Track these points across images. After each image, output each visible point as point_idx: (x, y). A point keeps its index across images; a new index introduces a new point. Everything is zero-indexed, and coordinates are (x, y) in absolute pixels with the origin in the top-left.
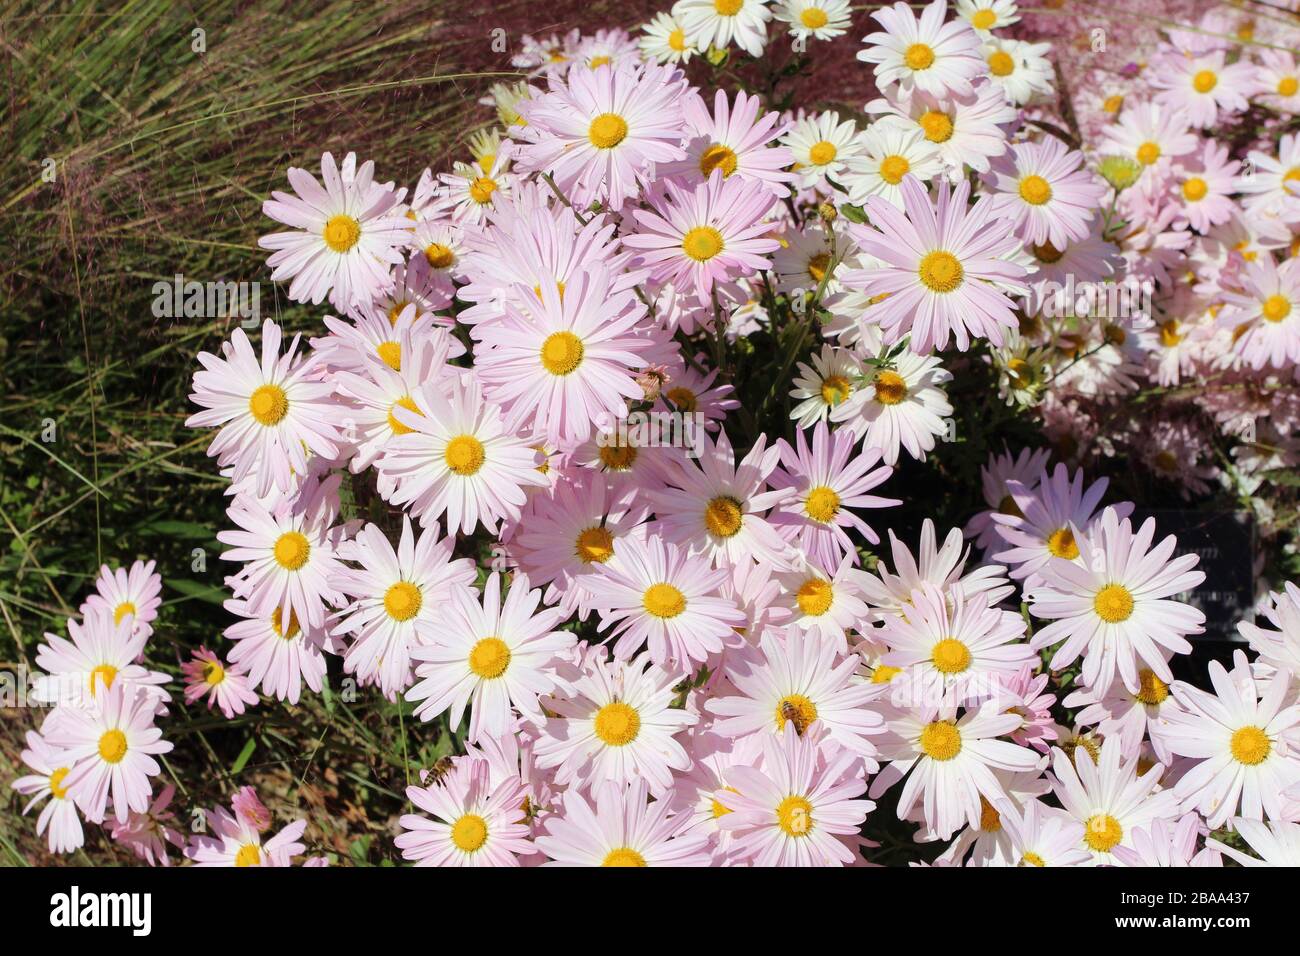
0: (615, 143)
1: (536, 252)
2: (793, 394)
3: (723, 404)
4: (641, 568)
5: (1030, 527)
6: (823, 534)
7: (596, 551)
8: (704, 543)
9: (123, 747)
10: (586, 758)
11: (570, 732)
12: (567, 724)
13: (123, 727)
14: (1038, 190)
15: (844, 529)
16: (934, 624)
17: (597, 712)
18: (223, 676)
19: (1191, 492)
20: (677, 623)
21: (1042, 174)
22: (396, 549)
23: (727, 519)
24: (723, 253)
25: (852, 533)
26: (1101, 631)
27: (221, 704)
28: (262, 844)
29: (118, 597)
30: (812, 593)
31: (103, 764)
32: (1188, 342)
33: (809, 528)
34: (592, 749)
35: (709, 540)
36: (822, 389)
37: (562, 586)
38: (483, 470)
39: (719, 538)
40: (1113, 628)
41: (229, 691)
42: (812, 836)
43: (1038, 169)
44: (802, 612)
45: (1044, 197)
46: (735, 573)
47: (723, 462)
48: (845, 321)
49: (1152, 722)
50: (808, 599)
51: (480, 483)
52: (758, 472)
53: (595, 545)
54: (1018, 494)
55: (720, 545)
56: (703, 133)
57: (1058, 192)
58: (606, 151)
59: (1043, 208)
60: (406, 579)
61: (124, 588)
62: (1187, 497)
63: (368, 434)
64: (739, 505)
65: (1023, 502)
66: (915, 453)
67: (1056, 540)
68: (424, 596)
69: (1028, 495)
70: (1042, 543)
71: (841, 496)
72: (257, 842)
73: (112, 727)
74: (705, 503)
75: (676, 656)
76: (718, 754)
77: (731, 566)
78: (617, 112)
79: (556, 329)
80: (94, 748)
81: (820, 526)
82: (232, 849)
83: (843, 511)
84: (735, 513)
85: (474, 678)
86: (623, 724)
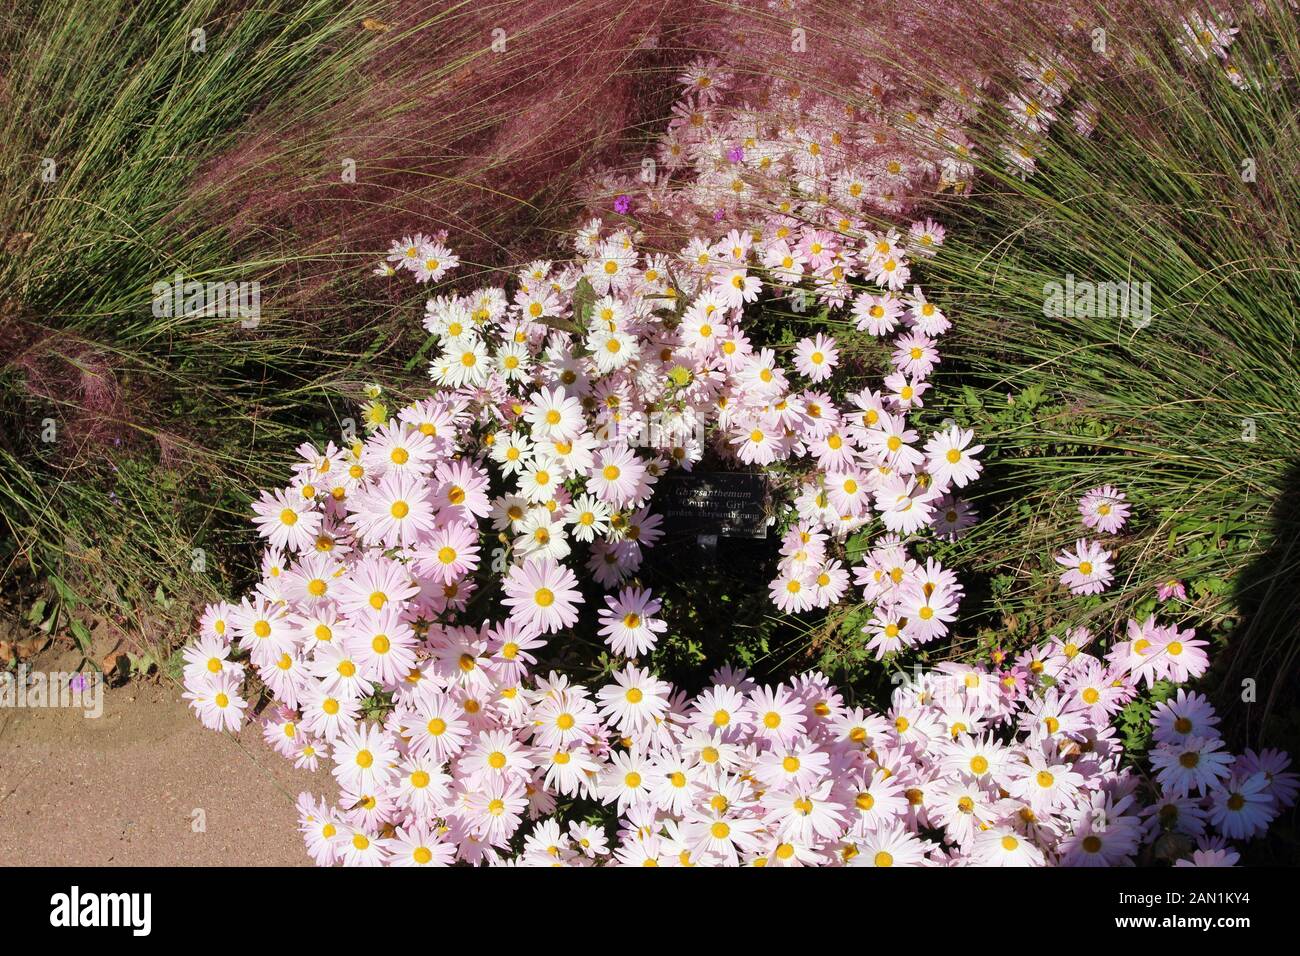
1: (369, 580)
3: (469, 588)
4: (426, 709)
5: (616, 615)
6: (511, 665)
7: (413, 679)
8: (459, 673)
9: (226, 702)
10: (408, 796)
11: (402, 784)
12: (399, 780)
13: (225, 692)
15: (521, 661)
16: (558, 709)
17: (411, 775)
20: (442, 738)
21: (615, 464)
24: (456, 559)
25: (525, 662)
26: (629, 707)
29: (215, 617)
31: (219, 708)
33: (505, 664)
34: (410, 791)
35: (461, 672)
38: (355, 675)
39: (465, 672)
40: (633, 706)
42: (504, 814)
46: (473, 688)
48: (523, 551)
49: (654, 734)
51: (354, 680)
52: (478, 651)
55: (465, 674)
58: (400, 520)
59: (615, 481)
61: (218, 616)
63: (307, 639)
64: (471, 660)
67: (628, 620)
68: (340, 705)
70: (621, 622)
71: (519, 646)
73: (220, 692)
74: (457, 657)
75: (442, 756)
76: (462, 780)
77: (471, 684)
78: (403, 499)
79: (378, 632)
80: (214, 700)
81: (509, 661)
82: (283, 726)
83: (521, 652)
84: (470, 663)
85: (359, 767)
86: (423, 779)
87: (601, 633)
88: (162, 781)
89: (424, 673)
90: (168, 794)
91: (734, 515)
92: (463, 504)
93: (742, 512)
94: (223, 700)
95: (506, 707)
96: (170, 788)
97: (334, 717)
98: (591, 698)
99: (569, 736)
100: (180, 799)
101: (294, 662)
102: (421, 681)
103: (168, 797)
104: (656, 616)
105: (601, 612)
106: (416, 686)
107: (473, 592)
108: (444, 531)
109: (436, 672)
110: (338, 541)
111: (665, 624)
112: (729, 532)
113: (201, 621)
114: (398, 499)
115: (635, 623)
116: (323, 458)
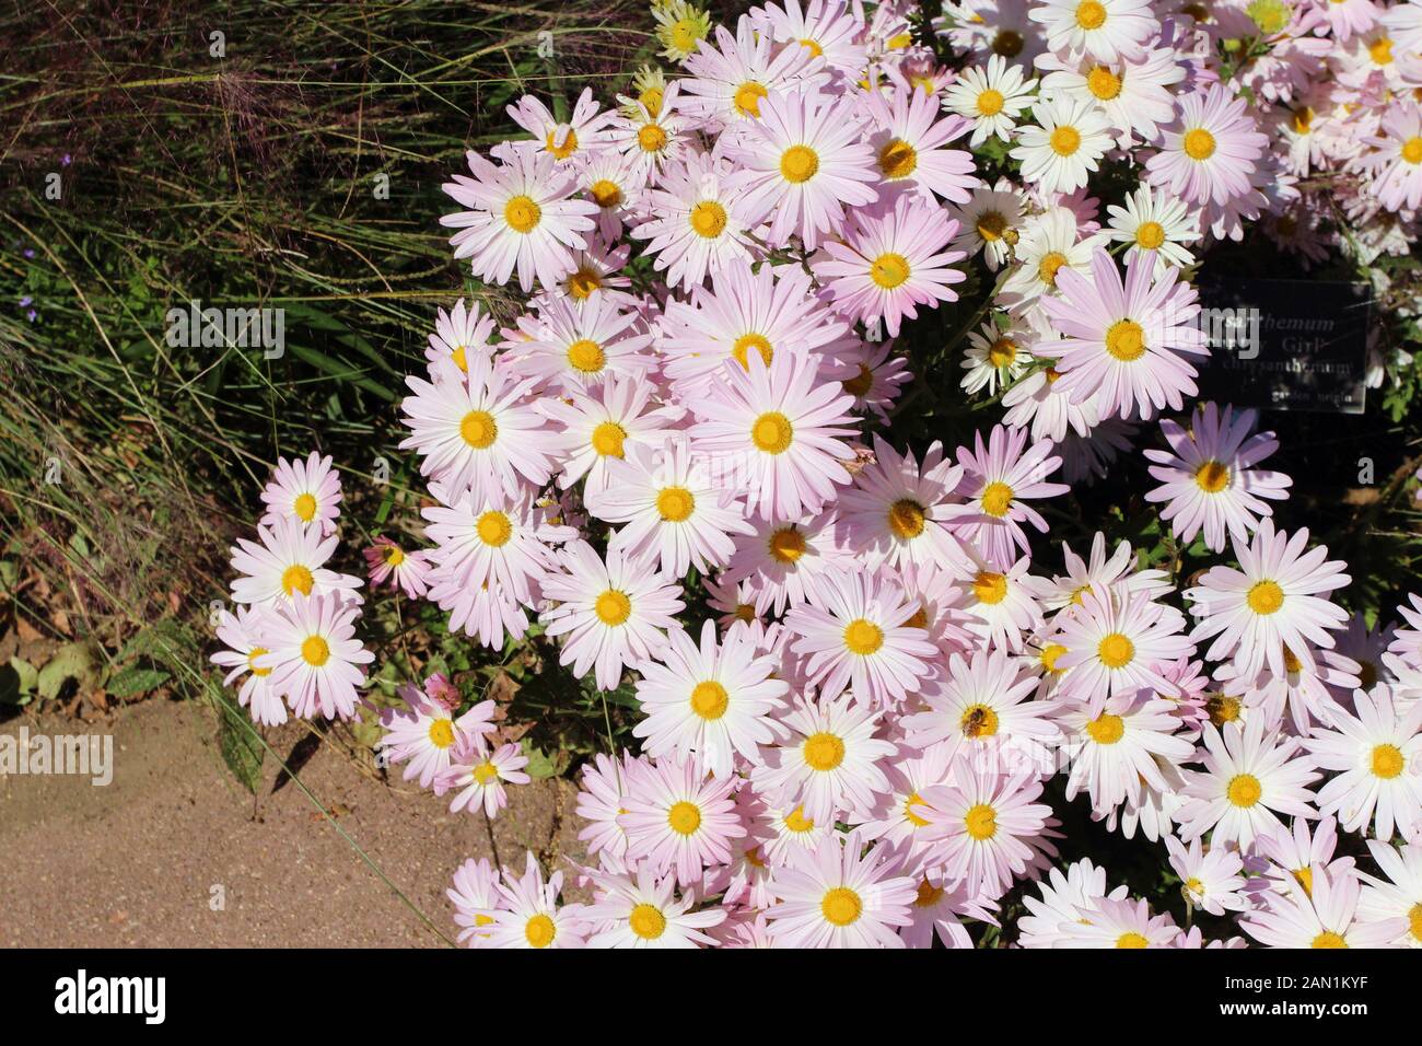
0: (807, 177)
1: (737, 306)
2: (964, 365)
3: (895, 377)
4: (839, 600)
5: (1180, 462)
6: (998, 528)
7: (788, 552)
8: (889, 543)
9: (325, 653)
10: (798, 786)
11: (783, 760)
12: (779, 753)
13: (324, 634)
14: (1203, 144)
15: (1018, 523)
16: (1101, 621)
17: (806, 741)
18: (403, 558)
19: (1310, 260)
20: (876, 659)
21: (1206, 127)
22: (604, 559)
23: (911, 525)
24: (909, 281)
25: (1026, 526)
26: (1253, 621)
27: (403, 585)
28: (454, 719)
29: (296, 487)
30: (988, 585)
31: (307, 667)
32: (1320, 136)
33: (986, 526)
34: (802, 777)
35: (893, 540)
36: (990, 353)
37: (757, 584)
38: (693, 518)
39: (903, 540)
40: (1264, 619)
41: (409, 572)
42: (996, 838)
43: (1203, 121)
44: (977, 598)
45: (1209, 151)
46: (919, 574)
47: (908, 476)
48: (1016, 297)
49: (1293, 691)
50: (983, 590)
51: (691, 529)
52: (941, 487)
53: (788, 546)
54: (1170, 433)
55: (903, 545)
56: (882, 128)
57: (1222, 145)
58: (798, 186)
59: (1207, 162)
60: (615, 588)
61: (303, 483)
62: (1307, 267)
63: (573, 454)
64: (921, 510)
65: (1174, 440)
66: (1082, 432)
67: (1205, 473)
68: (633, 604)
69: (1179, 433)
70: (1190, 477)
71: (1015, 489)
72: (448, 716)
73: (313, 633)
74: (889, 505)
75: (878, 698)
76: (909, 760)
77: (915, 568)
78: (807, 143)
79: (766, 408)
80: (297, 651)
81: (995, 522)
82: (426, 722)
83: (1016, 504)
84: (917, 517)
85: (696, 718)
86: (829, 753)
87: (1151, 497)
88: (105, 892)
89: (812, 542)
90: (122, 915)
91: (1298, 366)
92: (913, 175)
93: (1314, 359)
94: (318, 652)
95: (983, 622)
96: (127, 905)
97: (619, 630)
98: (1173, 600)
99: (1128, 679)
100: (149, 924)
101: (516, 531)
102: (805, 561)
103: (122, 922)
104: (1266, 466)
105: (1150, 454)
106: (794, 569)
107: (904, 386)
108: (888, 217)
109: (839, 541)
110: (613, 281)
111: (1287, 481)
112: (1285, 401)
113: (264, 497)
114: (796, 142)
115: (1221, 481)
116: (563, 129)
